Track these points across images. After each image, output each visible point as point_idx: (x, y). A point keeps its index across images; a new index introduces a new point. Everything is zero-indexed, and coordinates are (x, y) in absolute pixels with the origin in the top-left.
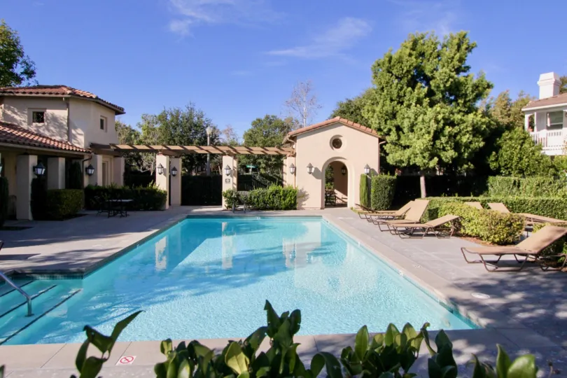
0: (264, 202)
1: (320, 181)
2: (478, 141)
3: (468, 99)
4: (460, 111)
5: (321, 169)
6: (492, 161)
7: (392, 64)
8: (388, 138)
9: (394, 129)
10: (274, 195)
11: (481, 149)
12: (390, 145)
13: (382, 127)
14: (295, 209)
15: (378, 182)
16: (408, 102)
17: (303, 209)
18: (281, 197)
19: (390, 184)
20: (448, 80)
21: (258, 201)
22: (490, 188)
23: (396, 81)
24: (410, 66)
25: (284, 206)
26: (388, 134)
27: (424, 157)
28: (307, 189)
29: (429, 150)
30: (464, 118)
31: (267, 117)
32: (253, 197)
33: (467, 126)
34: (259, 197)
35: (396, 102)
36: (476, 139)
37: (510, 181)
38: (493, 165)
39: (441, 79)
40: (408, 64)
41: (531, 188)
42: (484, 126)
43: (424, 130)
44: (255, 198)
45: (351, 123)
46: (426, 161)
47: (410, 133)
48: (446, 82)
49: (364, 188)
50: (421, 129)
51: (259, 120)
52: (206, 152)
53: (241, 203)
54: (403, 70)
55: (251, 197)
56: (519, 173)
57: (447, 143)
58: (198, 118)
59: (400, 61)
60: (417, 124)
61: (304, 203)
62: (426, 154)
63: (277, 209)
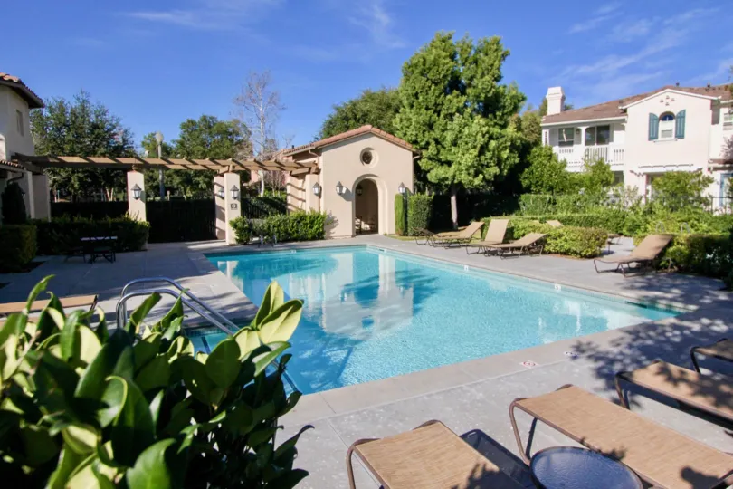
0: (286, 231)
1: (350, 203)
2: (514, 157)
3: (506, 111)
4: (496, 124)
5: (351, 189)
6: (525, 178)
7: (427, 66)
8: (425, 153)
9: (433, 143)
10: (299, 222)
11: (516, 165)
12: (426, 160)
13: (419, 140)
14: (323, 239)
15: (418, 203)
16: (446, 112)
17: (331, 238)
18: (307, 224)
19: (428, 205)
20: (490, 90)
21: (278, 232)
22: (522, 206)
23: (433, 87)
24: (447, 70)
25: (310, 236)
26: (426, 147)
27: (469, 174)
28: (336, 214)
29: (475, 167)
30: (503, 132)
31: (204, 119)
32: (272, 226)
33: (506, 141)
34: (279, 226)
35: (432, 111)
36: (512, 155)
37: (546, 198)
38: (525, 183)
39: (483, 88)
40: (446, 67)
41: (568, 205)
42: (519, 141)
43: (470, 144)
44: (274, 227)
45: (383, 133)
46: (471, 178)
47: (453, 147)
48: (488, 92)
49: (401, 210)
50: (467, 143)
51: (192, 122)
52: (203, 168)
53: (255, 235)
54: (439, 74)
55: (269, 227)
56: (549, 190)
57: (491, 159)
58: (97, 117)
59: (435, 63)
60: (461, 137)
61: (332, 231)
62: (472, 171)
63: (303, 239)
